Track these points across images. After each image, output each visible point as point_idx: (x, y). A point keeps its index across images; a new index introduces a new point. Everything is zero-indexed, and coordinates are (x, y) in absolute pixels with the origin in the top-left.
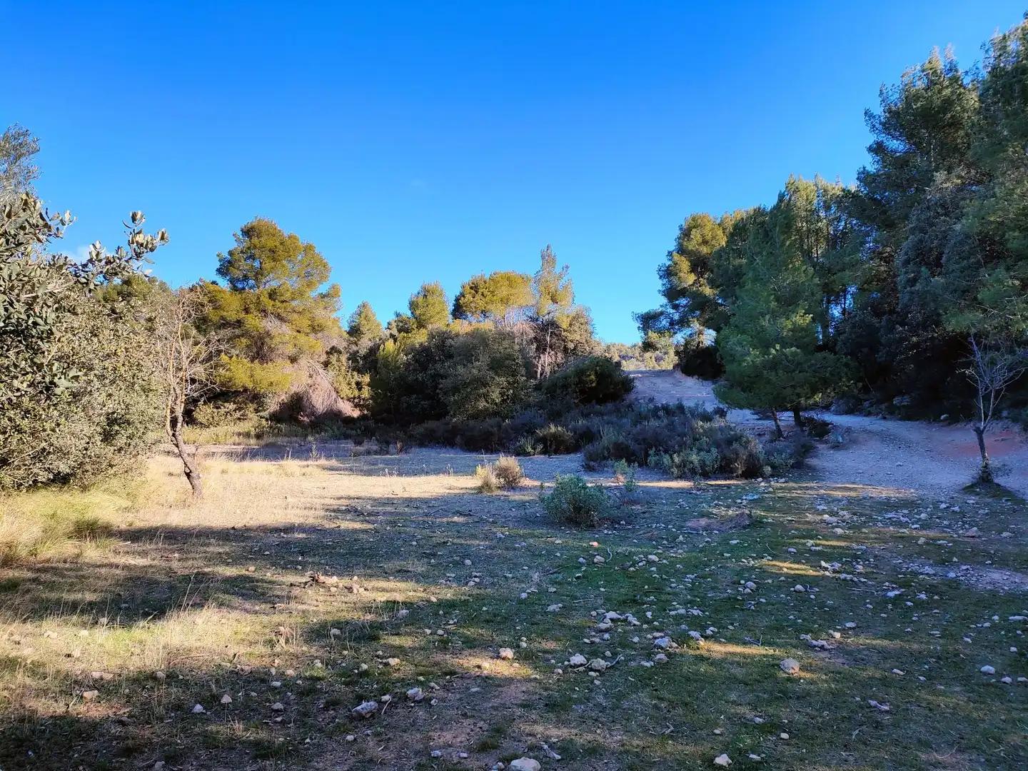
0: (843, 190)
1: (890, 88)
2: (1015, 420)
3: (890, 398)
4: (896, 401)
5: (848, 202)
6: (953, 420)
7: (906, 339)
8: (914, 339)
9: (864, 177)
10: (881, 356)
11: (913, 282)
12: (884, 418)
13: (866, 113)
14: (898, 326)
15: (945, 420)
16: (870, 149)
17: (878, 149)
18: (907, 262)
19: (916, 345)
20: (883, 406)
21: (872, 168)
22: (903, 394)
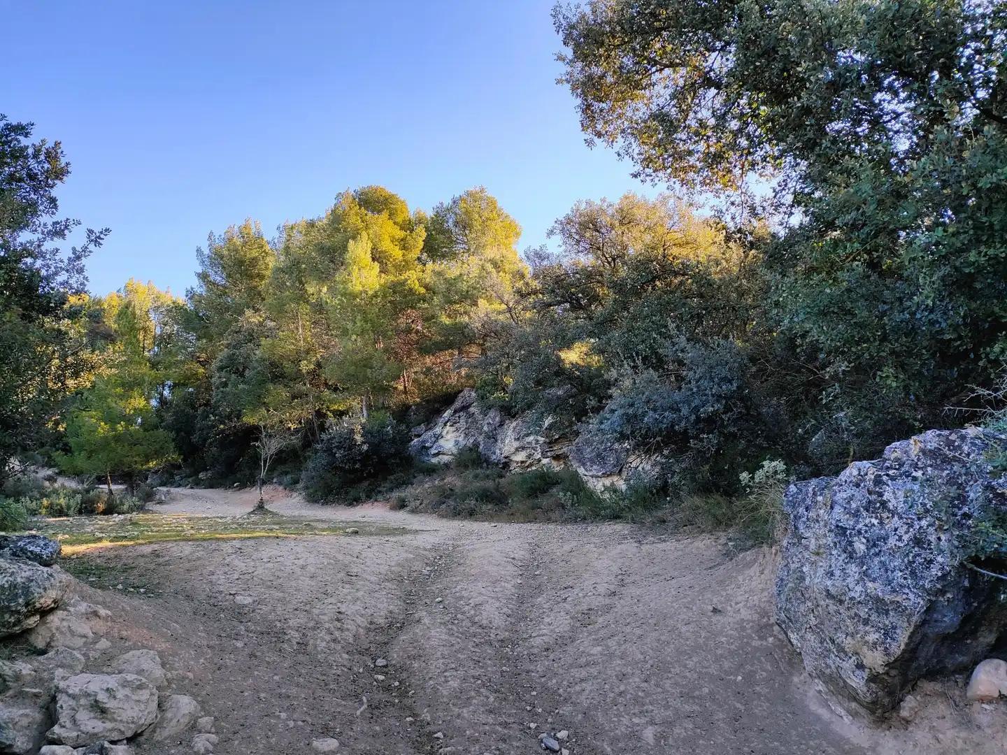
0: (174, 303)
1: (217, 237)
2: (280, 484)
3: (196, 473)
4: (201, 476)
5: (176, 312)
6: (243, 486)
7: (214, 426)
8: (222, 426)
9: (191, 295)
10: (195, 438)
11: (225, 385)
12: (192, 488)
13: (197, 250)
14: (211, 415)
15: (237, 486)
16: (199, 275)
17: (203, 277)
18: (221, 369)
19: (223, 431)
20: (190, 480)
21: (198, 290)
22: (207, 470)
